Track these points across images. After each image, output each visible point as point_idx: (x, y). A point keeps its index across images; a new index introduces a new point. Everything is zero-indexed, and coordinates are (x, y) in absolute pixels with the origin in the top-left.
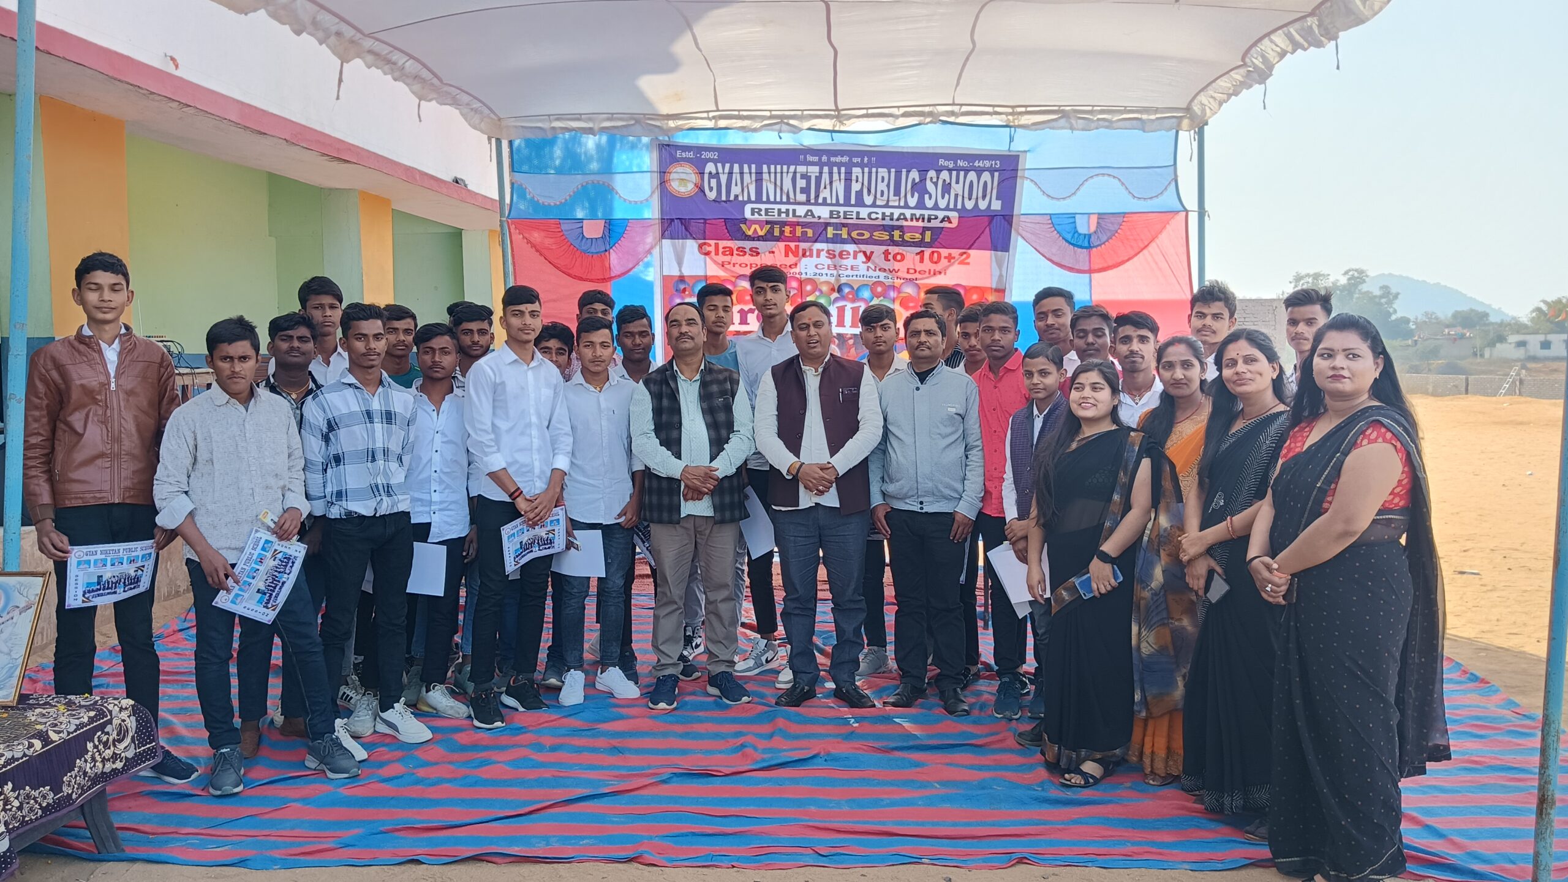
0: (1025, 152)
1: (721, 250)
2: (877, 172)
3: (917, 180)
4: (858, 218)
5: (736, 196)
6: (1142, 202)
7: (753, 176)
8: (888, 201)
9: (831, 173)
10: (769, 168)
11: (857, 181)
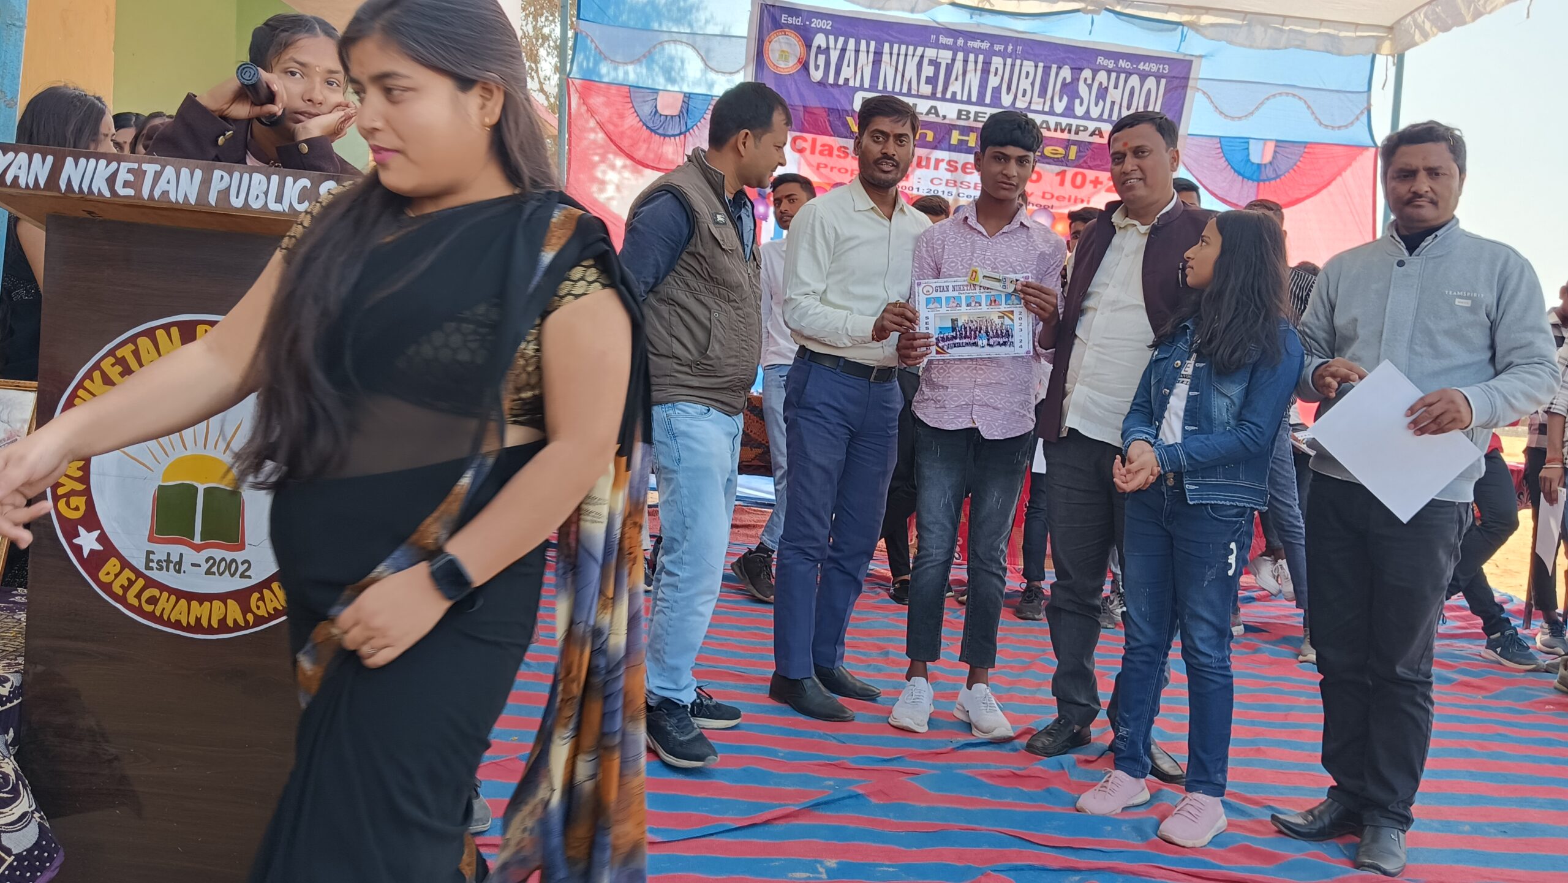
0: (1201, 57)
1: (818, 148)
2: (1021, 66)
3: (1069, 80)
5: (847, 80)
6: (1330, 131)
7: (871, 55)
8: (1030, 103)
9: (966, 61)
10: (891, 48)
11: (996, 74)
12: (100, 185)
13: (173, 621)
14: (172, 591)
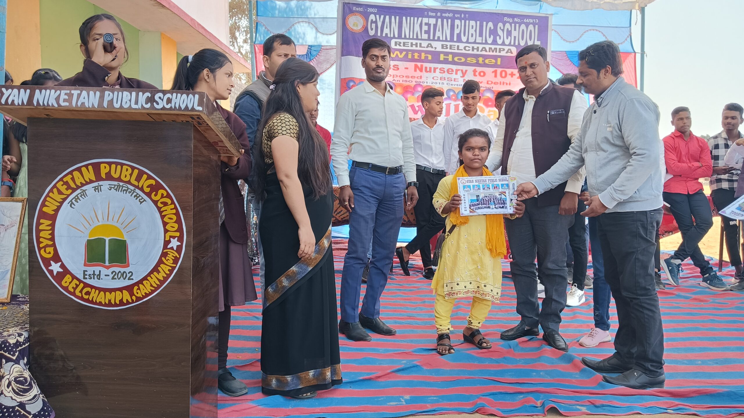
0: (552, 14)
2: (469, 23)
3: (492, 28)
4: (458, 49)
5: (387, 34)
7: (397, 23)
8: (476, 40)
9: (442, 23)
10: (406, 19)
11: (458, 28)
12: (52, 102)
13: (98, 302)
14: (96, 288)
